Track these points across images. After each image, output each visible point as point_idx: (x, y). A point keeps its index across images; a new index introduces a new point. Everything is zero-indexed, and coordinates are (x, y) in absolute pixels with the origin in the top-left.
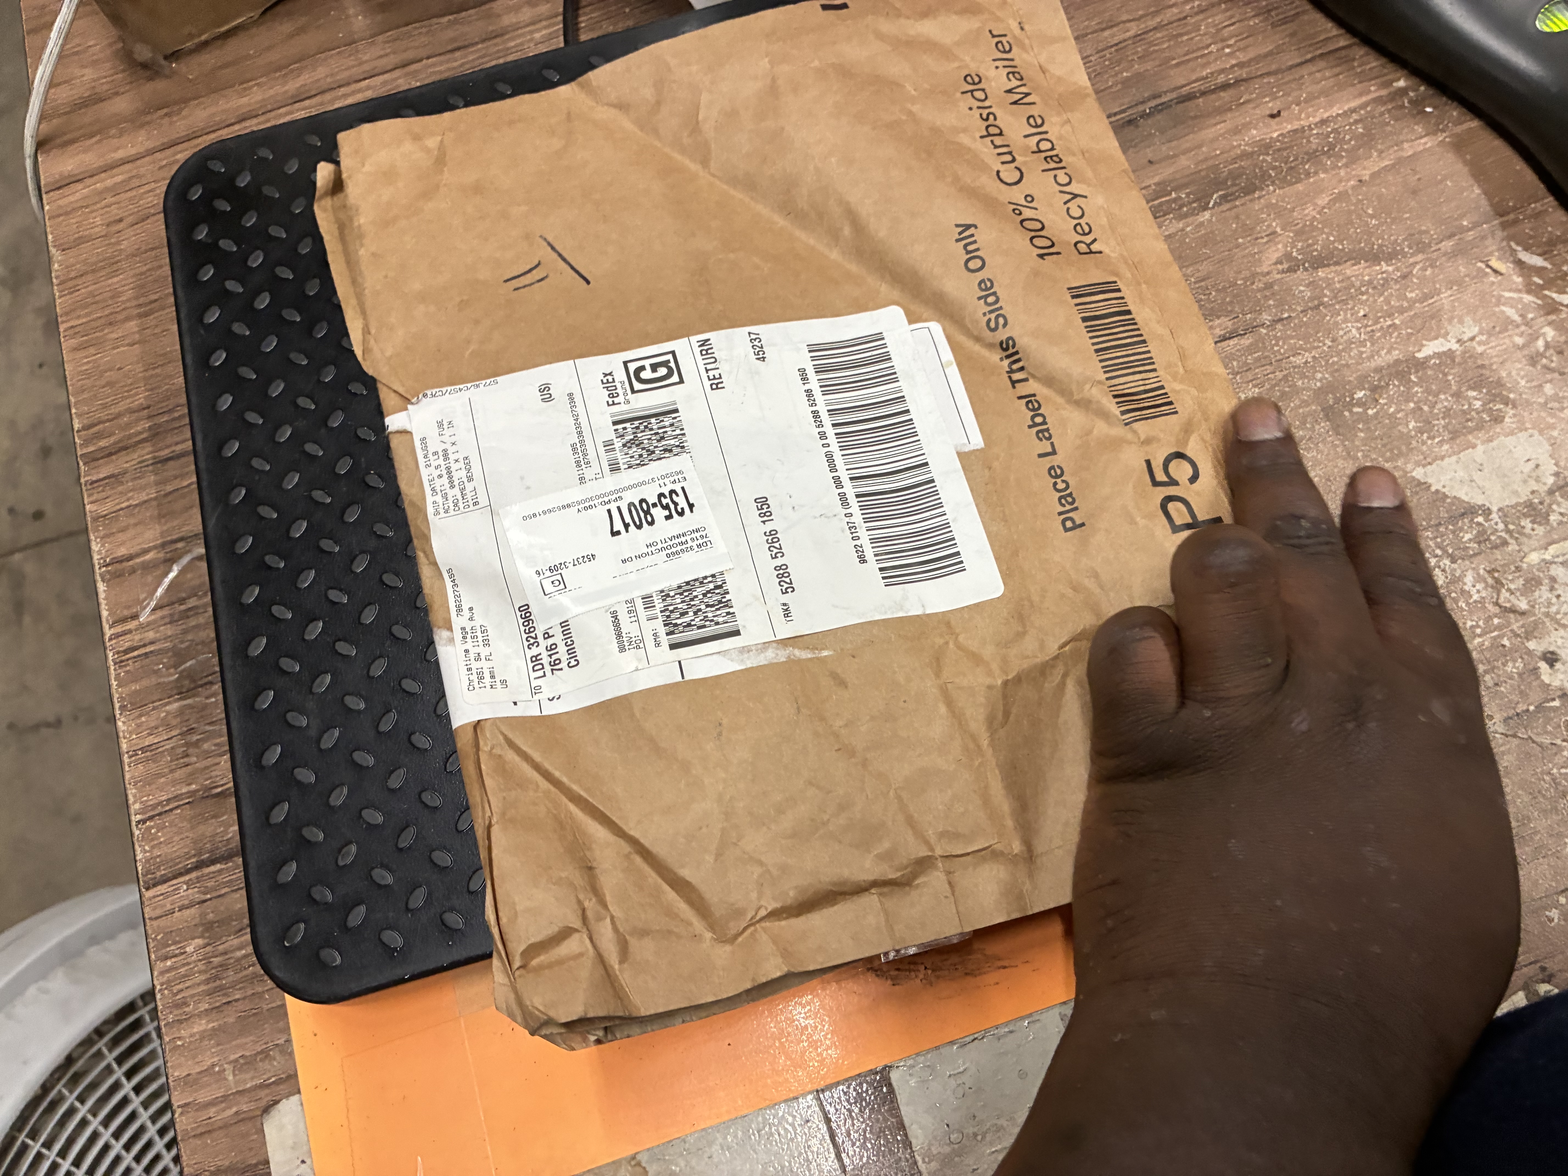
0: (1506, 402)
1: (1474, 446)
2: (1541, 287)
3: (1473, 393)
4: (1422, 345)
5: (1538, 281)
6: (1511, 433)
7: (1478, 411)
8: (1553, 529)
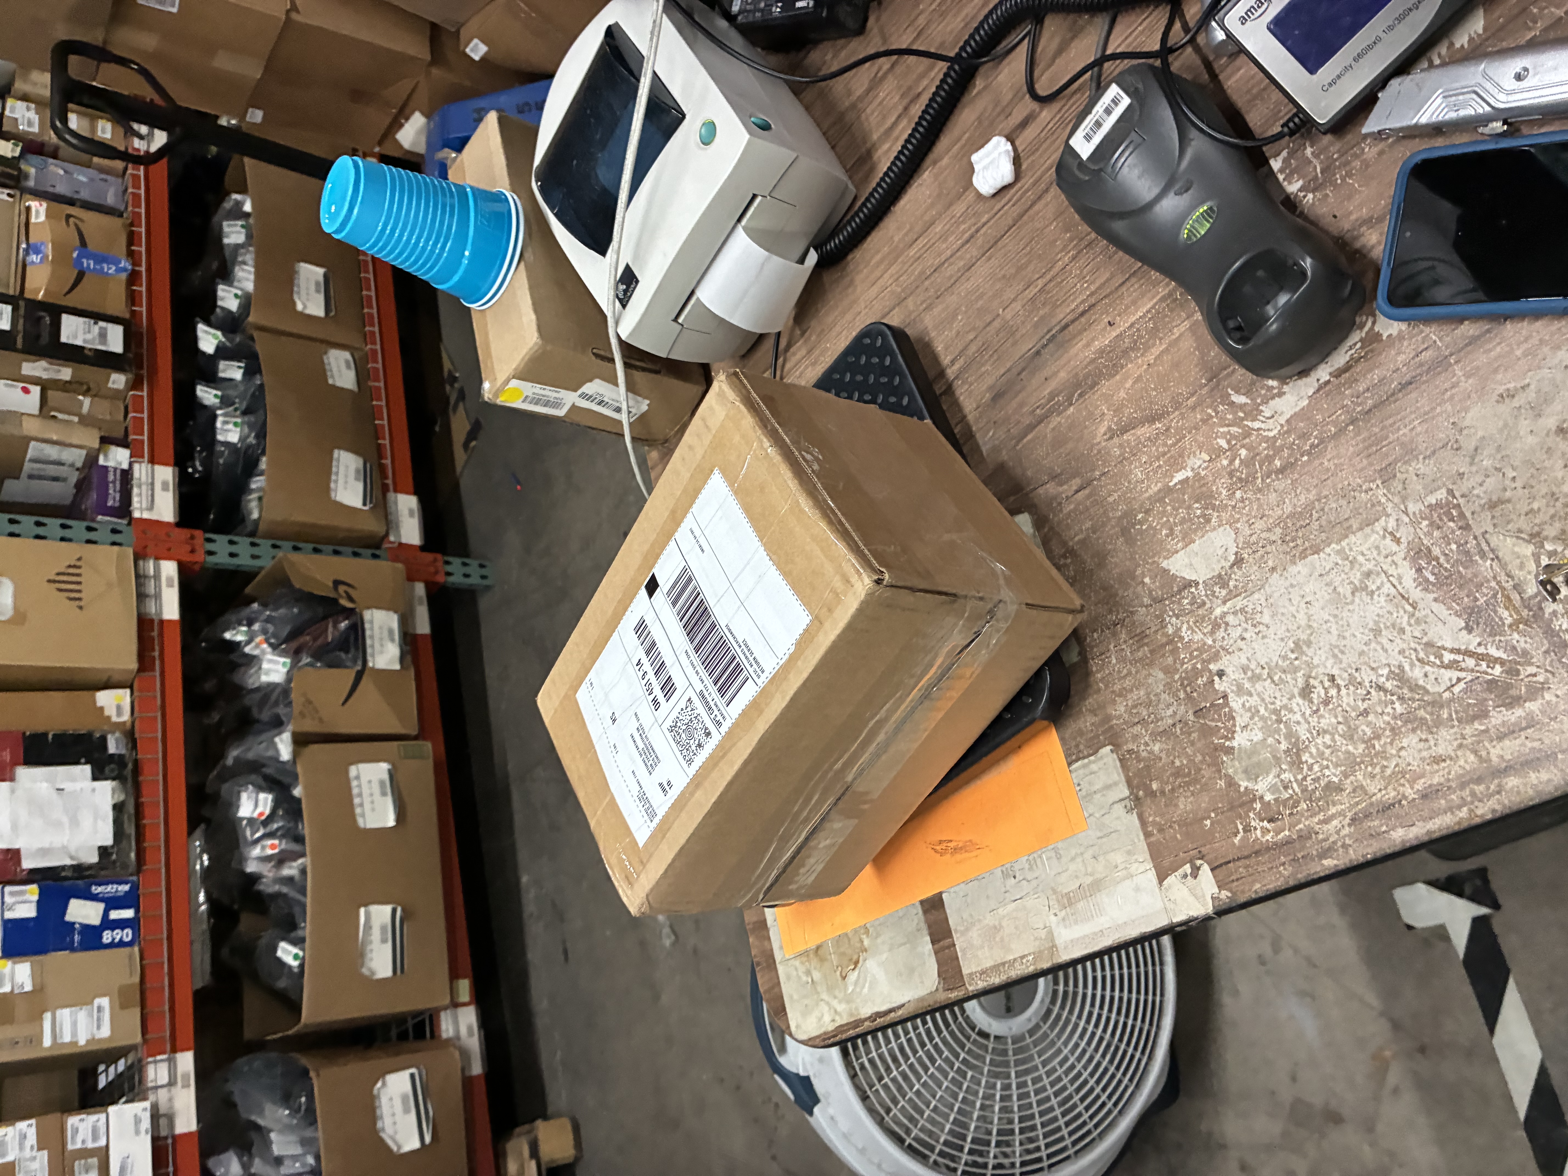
0: (1214, 507)
1: (1193, 541)
2: (1242, 419)
3: (1197, 505)
4: (1173, 477)
5: (1241, 415)
6: (1215, 529)
7: (1198, 517)
8: (1231, 591)
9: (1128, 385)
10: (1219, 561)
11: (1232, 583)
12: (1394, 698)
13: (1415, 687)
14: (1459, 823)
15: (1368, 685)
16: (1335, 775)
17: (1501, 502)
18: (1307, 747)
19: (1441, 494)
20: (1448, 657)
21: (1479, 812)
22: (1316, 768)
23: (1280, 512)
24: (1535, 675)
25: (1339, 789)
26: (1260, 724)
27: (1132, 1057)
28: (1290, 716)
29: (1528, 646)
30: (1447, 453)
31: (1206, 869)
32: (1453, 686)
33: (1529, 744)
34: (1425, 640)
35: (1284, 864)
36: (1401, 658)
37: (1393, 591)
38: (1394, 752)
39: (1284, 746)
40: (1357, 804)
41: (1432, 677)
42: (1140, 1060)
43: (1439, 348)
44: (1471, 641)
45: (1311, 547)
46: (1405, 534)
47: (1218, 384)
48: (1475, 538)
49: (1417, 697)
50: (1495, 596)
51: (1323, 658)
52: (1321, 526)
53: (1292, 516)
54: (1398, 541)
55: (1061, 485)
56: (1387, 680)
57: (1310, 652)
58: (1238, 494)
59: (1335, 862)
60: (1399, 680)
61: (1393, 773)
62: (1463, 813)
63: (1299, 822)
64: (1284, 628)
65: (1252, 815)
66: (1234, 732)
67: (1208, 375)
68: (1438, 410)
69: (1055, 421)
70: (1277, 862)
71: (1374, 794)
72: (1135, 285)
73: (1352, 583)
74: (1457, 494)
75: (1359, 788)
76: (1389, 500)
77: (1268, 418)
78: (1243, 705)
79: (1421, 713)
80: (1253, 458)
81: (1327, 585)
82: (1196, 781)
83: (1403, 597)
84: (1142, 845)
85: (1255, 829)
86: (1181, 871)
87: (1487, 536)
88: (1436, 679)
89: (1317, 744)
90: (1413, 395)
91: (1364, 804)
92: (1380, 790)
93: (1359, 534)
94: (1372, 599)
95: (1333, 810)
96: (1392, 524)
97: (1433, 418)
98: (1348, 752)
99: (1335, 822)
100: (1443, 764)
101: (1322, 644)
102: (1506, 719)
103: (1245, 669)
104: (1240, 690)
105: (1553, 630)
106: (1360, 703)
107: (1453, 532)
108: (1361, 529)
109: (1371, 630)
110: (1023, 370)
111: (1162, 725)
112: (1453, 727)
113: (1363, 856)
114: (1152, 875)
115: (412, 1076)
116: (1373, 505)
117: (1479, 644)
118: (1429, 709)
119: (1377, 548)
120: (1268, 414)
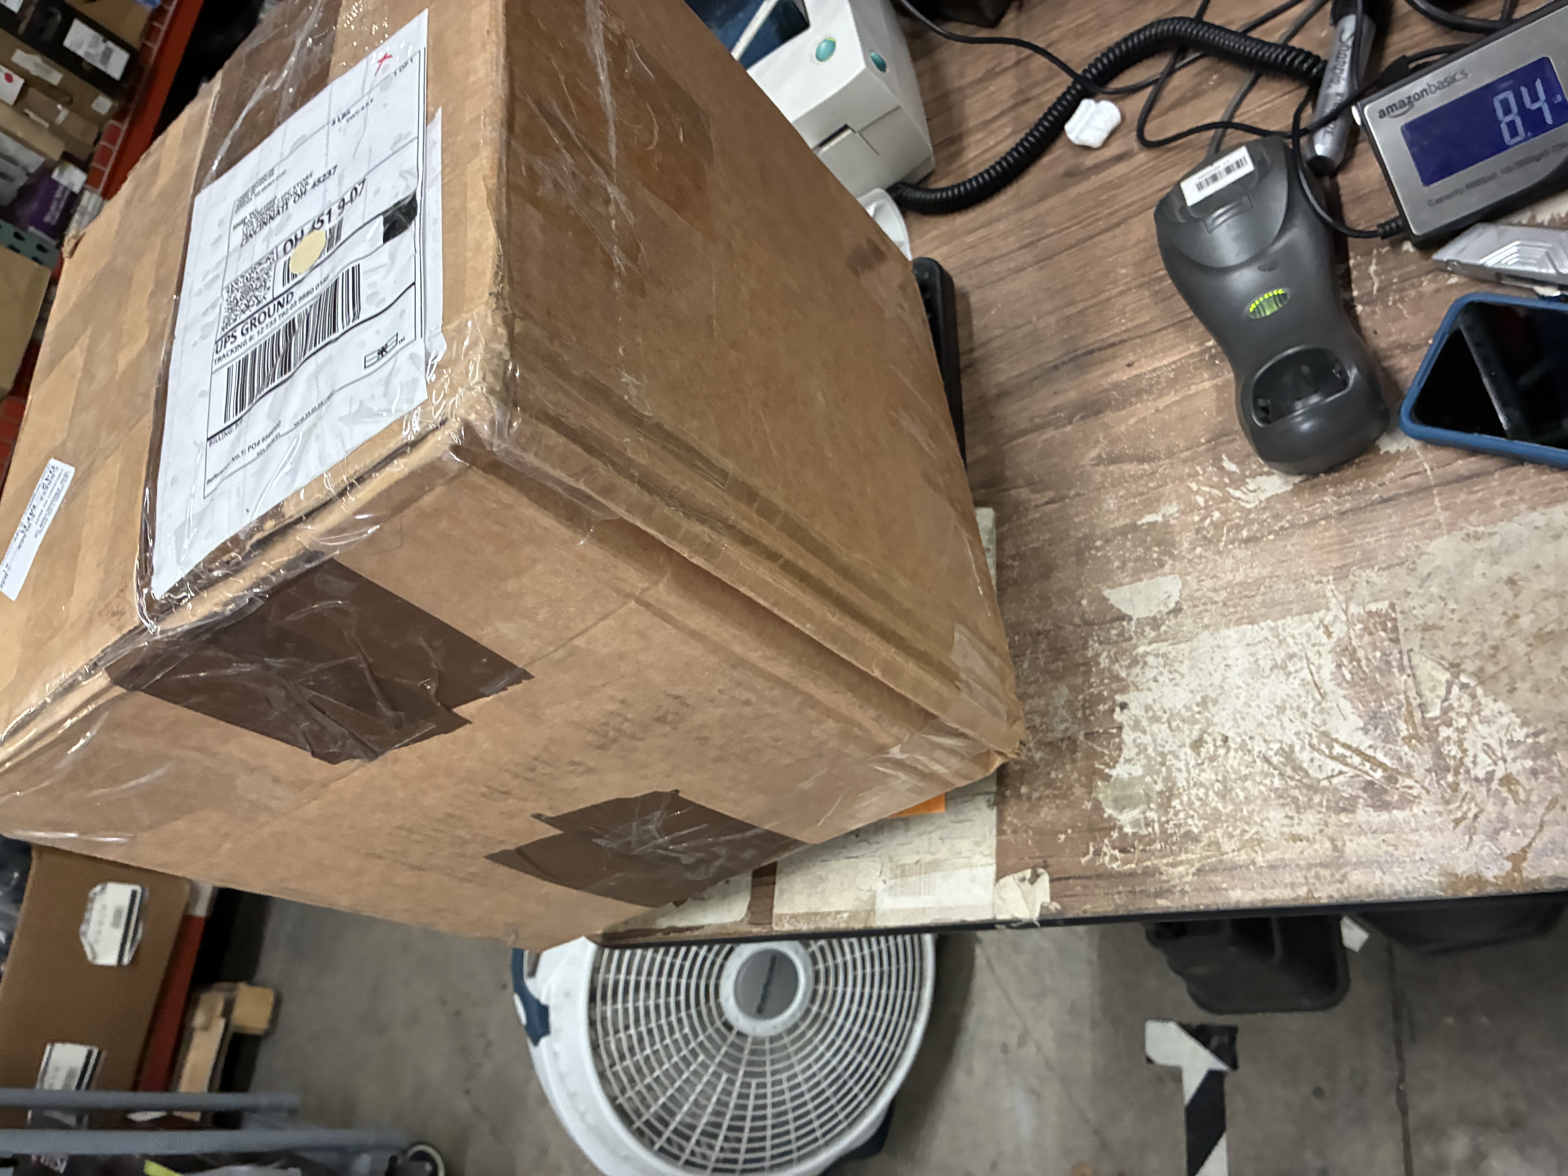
0: (1171, 556)
1: (1141, 580)
2: (1226, 485)
3: (1156, 549)
4: (1142, 517)
5: (1227, 480)
6: (1165, 575)
7: (1153, 560)
8: (1160, 635)
9: (1132, 421)
10: (1158, 605)
11: (1163, 628)
12: (1276, 772)
13: (1298, 768)
14: (1295, 899)
15: (1255, 753)
16: (1196, 826)
17: (1435, 627)
18: (1180, 794)
19: (1383, 606)
20: (1338, 750)
21: (1316, 895)
22: (1182, 815)
23: (1230, 577)
24: (1410, 788)
25: (1196, 839)
26: (1144, 762)
27: (856, 1096)
28: (1174, 762)
29: (1413, 761)
30: (1401, 571)
31: (1044, 880)
32: (1333, 776)
33: (1384, 847)
34: (1323, 729)
35: (1119, 893)
36: (1294, 738)
37: (1309, 677)
38: (1258, 820)
39: (1159, 787)
40: (1208, 857)
41: (1317, 763)
42: (861, 1102)
43: (1427, 476)
44: (1364, 742)
45: (1248, 617)
46: (1339, 630)
47: (1215, 447)
48: (1400, 652)
49: (1297, 777)
50: (1399, 708)
51: (1223, 720)
52: (1264, 601)
53: (1241, 584)
54: (1329, 634)
55: (1035, 492)
56: (1276, 754)
57: (1213, 710)
58: (1198, 550)
59: (1169, 904)
60: (1286, 758)
61: (1251, 838)
62: (1302, 892)
63: (1149, 859)
64: (1197, 682)
65: (1106, 841)
66: (1116, 762)
67: (1208, 436)
68: (1407, 530)
69: (1050, 433)
70: (1115, 890)
71: (1227, 853)
72: (1170, 335)
73: (1274, 659)
74: (1398, 609)
75: (1215, 844)
76: (1334, 596)
77: (1250, 491)
78: (1135, 740)
79: (1296, 793)
80: (1224, 523)
81: (1251, 655)
82: (1064, 796)
83: (1316, 685)
84: (992, 841)
85: (1105, 854)
86: (1020, 875)
87: (1412, 654)
88: (1320, 766)
89: (1189, 794)
90: (1389, 511)
91: (1214, 859)
92: (1233, 851)
93: (1297, 618)
94: (1287, 679)
95: (1183, 857)
96: (1328, 619)
97: (1400, 536)
98: (1215, 809)
99: (1181, 869)
100: (1299, 843)
101: (1226, 706)
102: (1371, 819)
103: (1148, 708)
104: (1136, 726)
105: (1441, 753)
106: (1243, 768)
107: (1382, 641)
108: (1300, 614)
109: (1277, 706)
110: (1036, 378)
111: (1050, 737)
112: (1319, 812)
113: (1198, 905)
114: (992, 870)
115: (134, 894)
116: (1319, 596)
117: (1370, 747)
118: (1304, 791)
119: (1308, 635)
120: (1251, 487)
